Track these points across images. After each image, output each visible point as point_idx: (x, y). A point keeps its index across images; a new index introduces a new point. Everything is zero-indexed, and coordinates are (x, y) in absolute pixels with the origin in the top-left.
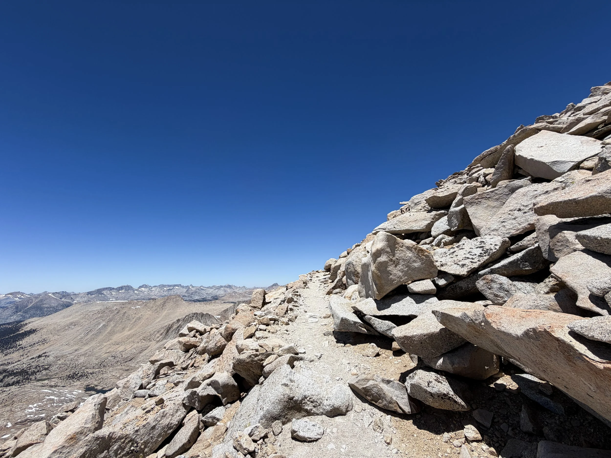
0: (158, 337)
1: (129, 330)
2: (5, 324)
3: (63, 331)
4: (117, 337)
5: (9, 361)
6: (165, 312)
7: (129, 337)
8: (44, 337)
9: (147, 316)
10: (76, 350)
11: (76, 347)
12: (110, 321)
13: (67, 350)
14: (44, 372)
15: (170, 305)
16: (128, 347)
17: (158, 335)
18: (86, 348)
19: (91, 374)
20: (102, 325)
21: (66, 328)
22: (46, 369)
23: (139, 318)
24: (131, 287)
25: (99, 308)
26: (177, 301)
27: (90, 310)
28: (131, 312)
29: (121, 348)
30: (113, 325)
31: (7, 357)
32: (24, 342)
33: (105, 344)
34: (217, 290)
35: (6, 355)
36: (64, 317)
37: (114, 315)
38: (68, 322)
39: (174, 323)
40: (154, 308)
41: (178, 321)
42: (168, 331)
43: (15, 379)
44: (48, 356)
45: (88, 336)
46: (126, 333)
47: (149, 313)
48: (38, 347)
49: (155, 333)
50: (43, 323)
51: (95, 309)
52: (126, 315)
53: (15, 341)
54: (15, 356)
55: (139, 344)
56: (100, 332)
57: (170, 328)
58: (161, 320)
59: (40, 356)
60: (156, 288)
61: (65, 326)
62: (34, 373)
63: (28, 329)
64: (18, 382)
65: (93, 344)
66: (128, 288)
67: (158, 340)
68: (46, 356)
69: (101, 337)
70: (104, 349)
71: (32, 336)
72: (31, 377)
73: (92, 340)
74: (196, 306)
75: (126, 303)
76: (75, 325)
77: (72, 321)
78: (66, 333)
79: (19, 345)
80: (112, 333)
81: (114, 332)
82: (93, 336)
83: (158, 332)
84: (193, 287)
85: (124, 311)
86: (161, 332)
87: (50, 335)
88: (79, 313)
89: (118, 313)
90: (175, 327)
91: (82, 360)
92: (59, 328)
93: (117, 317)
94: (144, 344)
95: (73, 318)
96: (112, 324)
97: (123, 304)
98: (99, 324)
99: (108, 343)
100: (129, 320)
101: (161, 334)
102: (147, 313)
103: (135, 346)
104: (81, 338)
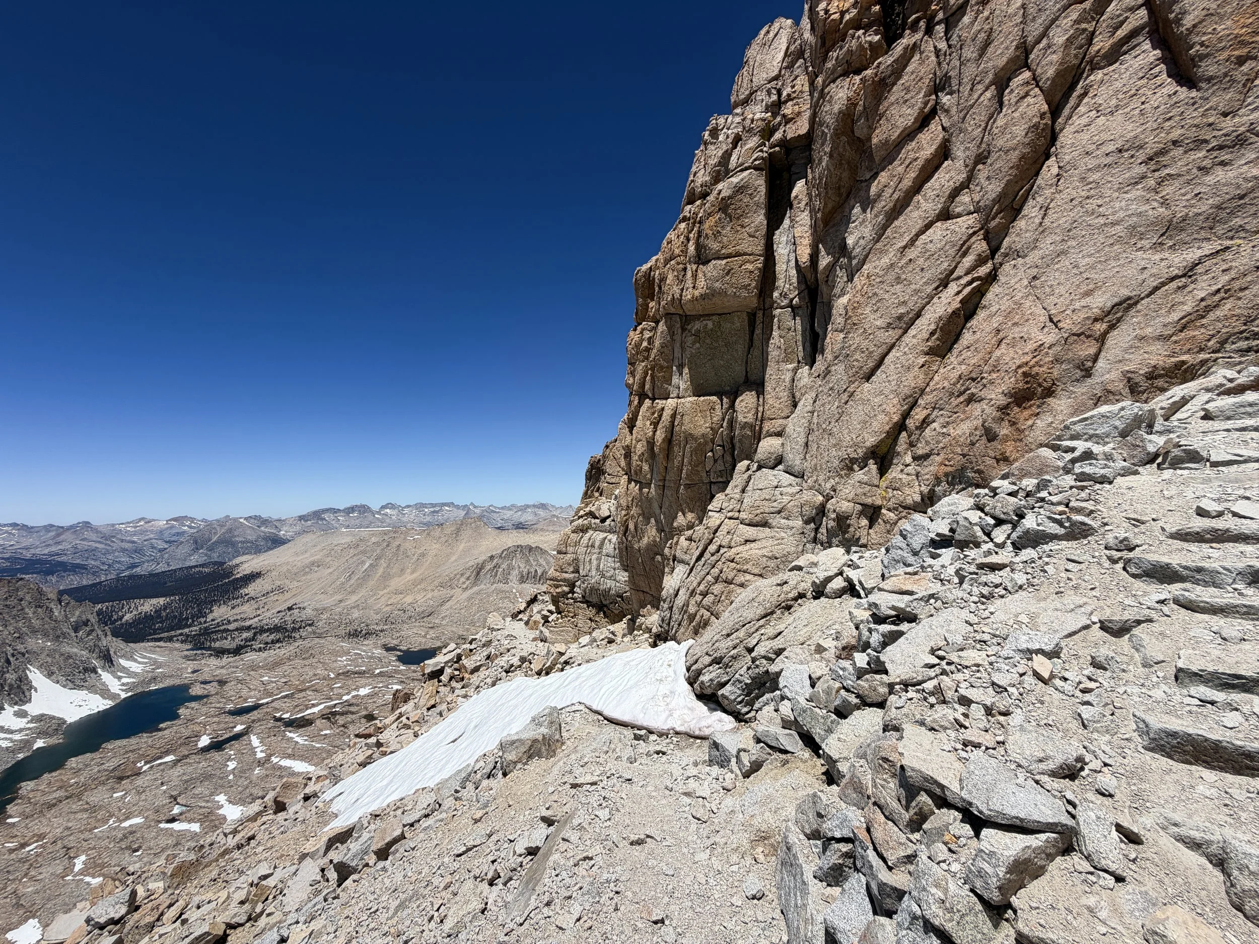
0: (464, 583)
1: (413, 573)
2: (196, 566)
3: (304, 575)
4: (396, 583)
5: (242, 616)
6: (463, 545)
7: (416, 583)
8: (278, 583)
9: (434, 552)
10: (341, 601)
11: (339, 597)
12: (378, 558)
13: (328, 601)
14: (309, 629)
15: (466, 533)
16: (419, 597)
17: (462, 580)
18: (354, 598)
19: (381, 631)
20: (367, 565)
21: (307, 570)
22: (310, 625)
23: (423, 555)
24: (369, 508)
25: (348, 539)
26: (477, 527)
27: (335, 543)
28: (407, 545)
29: (409, 599)
30: (385, 565)
31: (234, 611)
32: (252, 589)
33: (381, 593)
34: (520, 513)
35: (233, 608)
36: (297, 554)
37: (383, 550)
38: (307, 562)
39: (485, 561)
40: (443, 539)
41: (492, 557)
42: (478, 573)
43: (272, 637)
44: (304, 609)
45: (352, 582)
46: (408, 577)
47: (437, 546)
48: (276, 597)
49: (458, 576)
50: (266, 563)
51: (343, 542)
52: (402, 549)
53: (236, 589)
54: (247, 609)
55: (436, 593)
56: (367, 576)
57: (481, 569)
58: (460, 558)
59: (290, 609)
60: (410, 509)
61: (304, 567)
62: (294, 630)
63: (247, 572)
64: (278, 641)
65: (363, 592)
66: (363, 509)
67: (465, 586)
68: (300, 608)
69: (371, 583)
70: (383, 599)
71: (258, 581)
72: (293, 635)
73: (360, 586)
74: (511, 536)
75: (389, 531)
76: (319, 566)
77: (312, 559)
78: (309, 577)
79: (246, 595)
80: (386, 577)
81: (389, 574)
82: (360, 581)
83: (462, 575)
84: (475, 507)
85: (397, 543)
86: (467, 575)
87: (286, 581)
88: (319, 548)
89: (388, 546)
90: (489, 566)
91: (356, 614)
92: (295, 570)
93: (389, 553)
94: (445, 593)
95: (312, 555)
96: (383, 563)
97: (385, 534)
98: (363, 562)
99: (385, 591)
100: (407, 557)
101: (468, 579)
102: (433, 548)
103: (430, 595)
104: (343, 584)
